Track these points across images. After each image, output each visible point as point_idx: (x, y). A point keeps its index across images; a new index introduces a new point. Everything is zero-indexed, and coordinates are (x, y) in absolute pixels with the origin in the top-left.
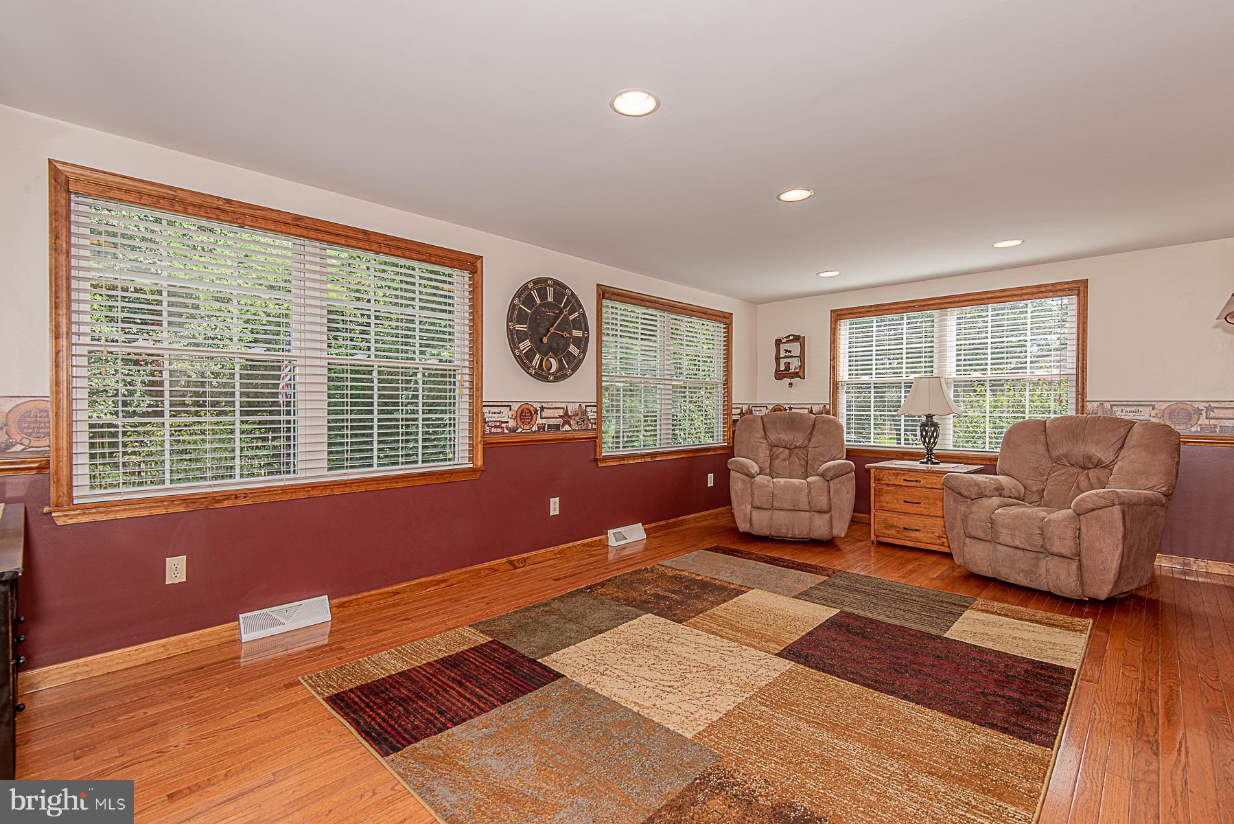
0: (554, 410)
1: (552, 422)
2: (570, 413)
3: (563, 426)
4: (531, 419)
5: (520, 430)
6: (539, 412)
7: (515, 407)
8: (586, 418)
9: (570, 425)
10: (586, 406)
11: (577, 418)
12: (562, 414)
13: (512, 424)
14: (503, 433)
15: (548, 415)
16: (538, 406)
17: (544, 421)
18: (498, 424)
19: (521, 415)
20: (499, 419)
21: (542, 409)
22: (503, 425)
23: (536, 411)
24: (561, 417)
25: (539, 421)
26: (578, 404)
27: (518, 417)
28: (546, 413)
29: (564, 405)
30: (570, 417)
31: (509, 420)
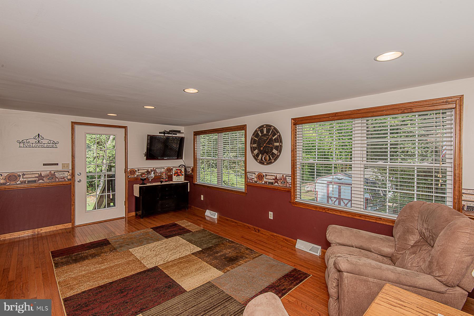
0: (271, 176)
1: (270, 181)
2: (278, 178)
3: (275, 183)
4: (262, 179)
5: (258, 182)
6: (265, 176)
7: (257, 174)
8: (286, 181)
9: (278, 183)
10: (286, 176)
11: (281, 181)
12: (274, 178)
13: (255, 179)
14: (253, 182)
15: (268, 178)
16: (264, 174)
17: (267, 180)
18: (251, 179)
19: (259, 177)
20: (251, 177)
21: (266, 175)
22: (253, 180)
23: (264, 176)
24: (274, 179)
25: (265, 180)
26: (282, 175)
27: (258, 177)
28: (268, 177)
29: (275, 175)
30: (277, 180)
31: (255, 178)
